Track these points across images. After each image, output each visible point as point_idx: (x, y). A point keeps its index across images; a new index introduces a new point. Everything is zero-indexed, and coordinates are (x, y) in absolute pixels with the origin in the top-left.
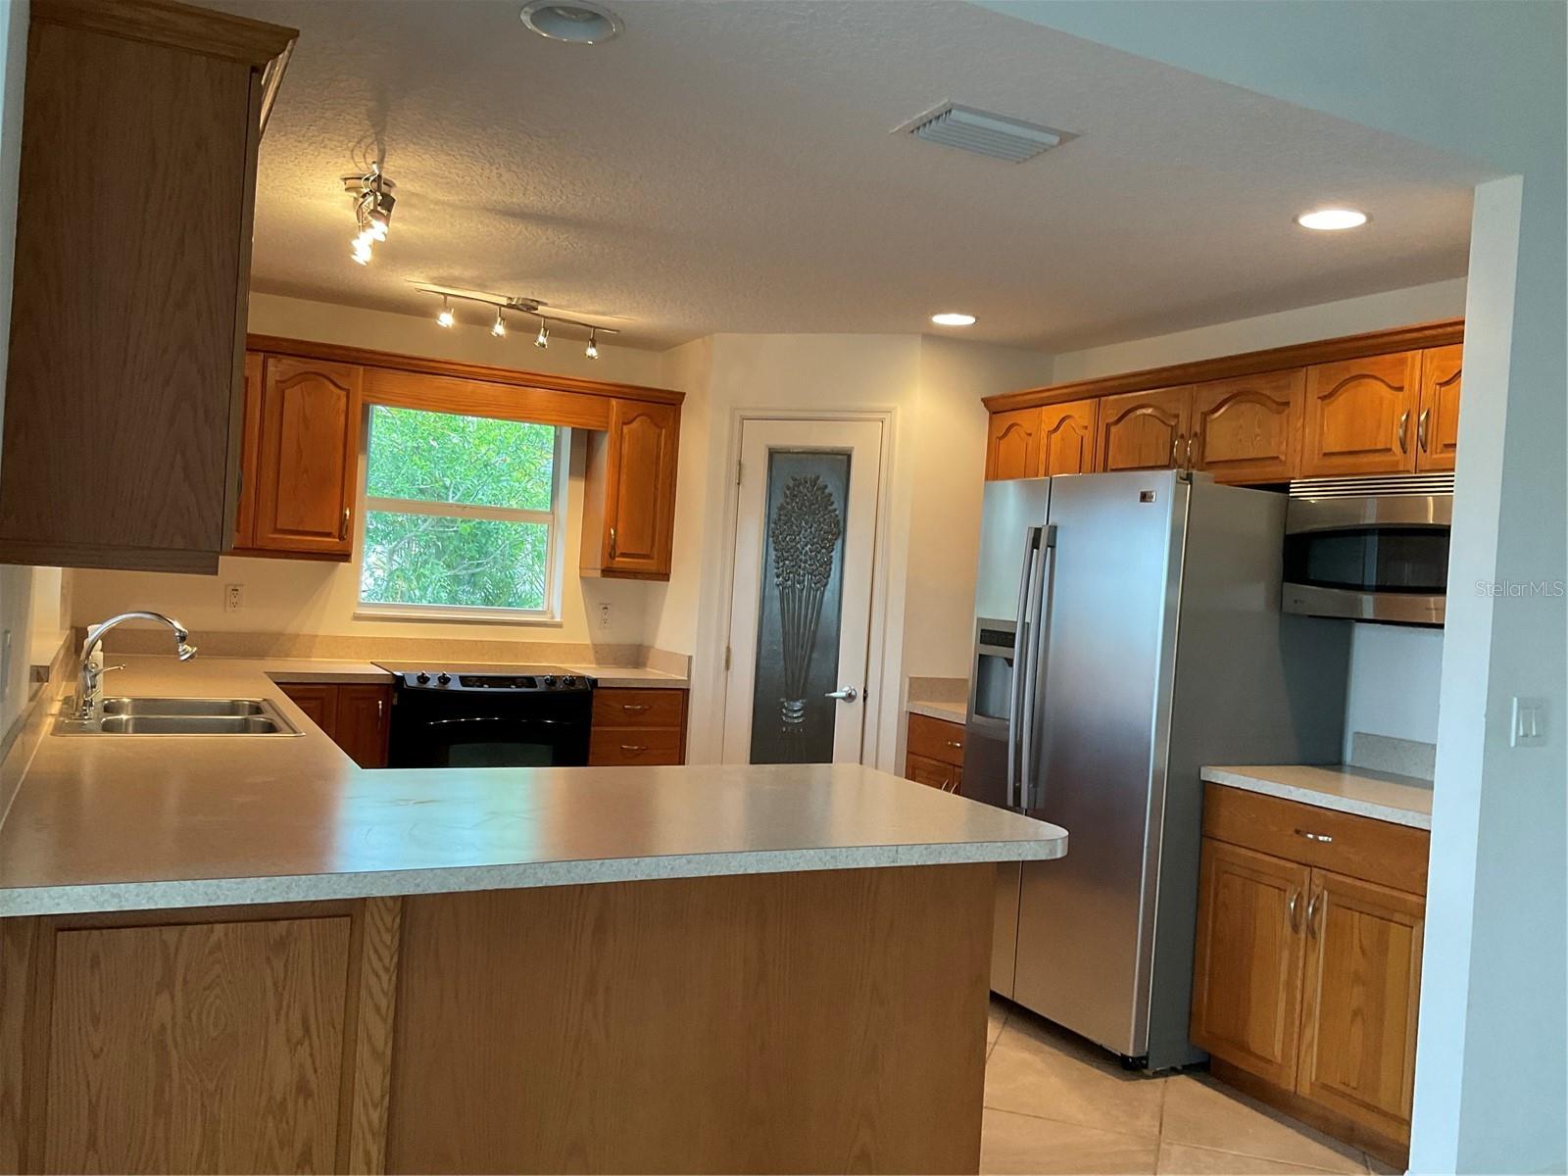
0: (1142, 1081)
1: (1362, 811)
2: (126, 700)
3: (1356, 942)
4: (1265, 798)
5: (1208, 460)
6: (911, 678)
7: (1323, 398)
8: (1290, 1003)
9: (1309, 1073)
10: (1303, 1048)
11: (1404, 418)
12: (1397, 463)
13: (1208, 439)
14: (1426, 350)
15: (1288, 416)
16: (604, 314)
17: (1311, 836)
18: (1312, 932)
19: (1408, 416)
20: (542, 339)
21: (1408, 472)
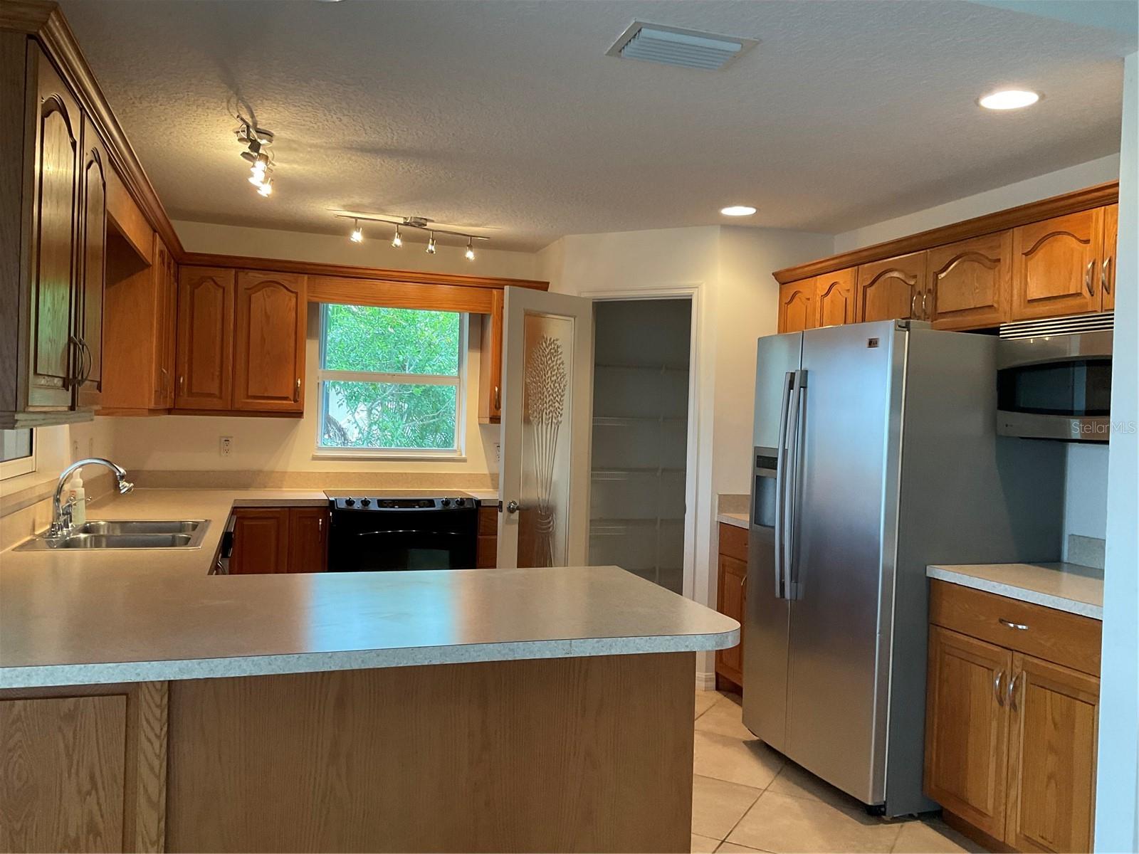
0: (881, 825)
1: (1050, 603)
2: (102, 523)
3: (1049, 717)
4: (976, 592)
5: (939, 311)
6: (720, 496)
7: (1026, 254)
8: (999, 766)
9: (1014, 827)
10: (1009, 806)
11: (1090, 266)
12: (1087, 304)
13: (939, 294)
14: (1107, 207)
15: (999, 271)
16: (477, 225)
17: (1012, 625)
18: (1014, 706)
19: (1094, 264)
20: (431, 247)
21: (1095, 311)
